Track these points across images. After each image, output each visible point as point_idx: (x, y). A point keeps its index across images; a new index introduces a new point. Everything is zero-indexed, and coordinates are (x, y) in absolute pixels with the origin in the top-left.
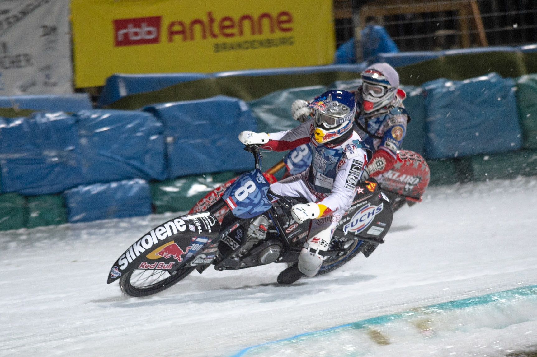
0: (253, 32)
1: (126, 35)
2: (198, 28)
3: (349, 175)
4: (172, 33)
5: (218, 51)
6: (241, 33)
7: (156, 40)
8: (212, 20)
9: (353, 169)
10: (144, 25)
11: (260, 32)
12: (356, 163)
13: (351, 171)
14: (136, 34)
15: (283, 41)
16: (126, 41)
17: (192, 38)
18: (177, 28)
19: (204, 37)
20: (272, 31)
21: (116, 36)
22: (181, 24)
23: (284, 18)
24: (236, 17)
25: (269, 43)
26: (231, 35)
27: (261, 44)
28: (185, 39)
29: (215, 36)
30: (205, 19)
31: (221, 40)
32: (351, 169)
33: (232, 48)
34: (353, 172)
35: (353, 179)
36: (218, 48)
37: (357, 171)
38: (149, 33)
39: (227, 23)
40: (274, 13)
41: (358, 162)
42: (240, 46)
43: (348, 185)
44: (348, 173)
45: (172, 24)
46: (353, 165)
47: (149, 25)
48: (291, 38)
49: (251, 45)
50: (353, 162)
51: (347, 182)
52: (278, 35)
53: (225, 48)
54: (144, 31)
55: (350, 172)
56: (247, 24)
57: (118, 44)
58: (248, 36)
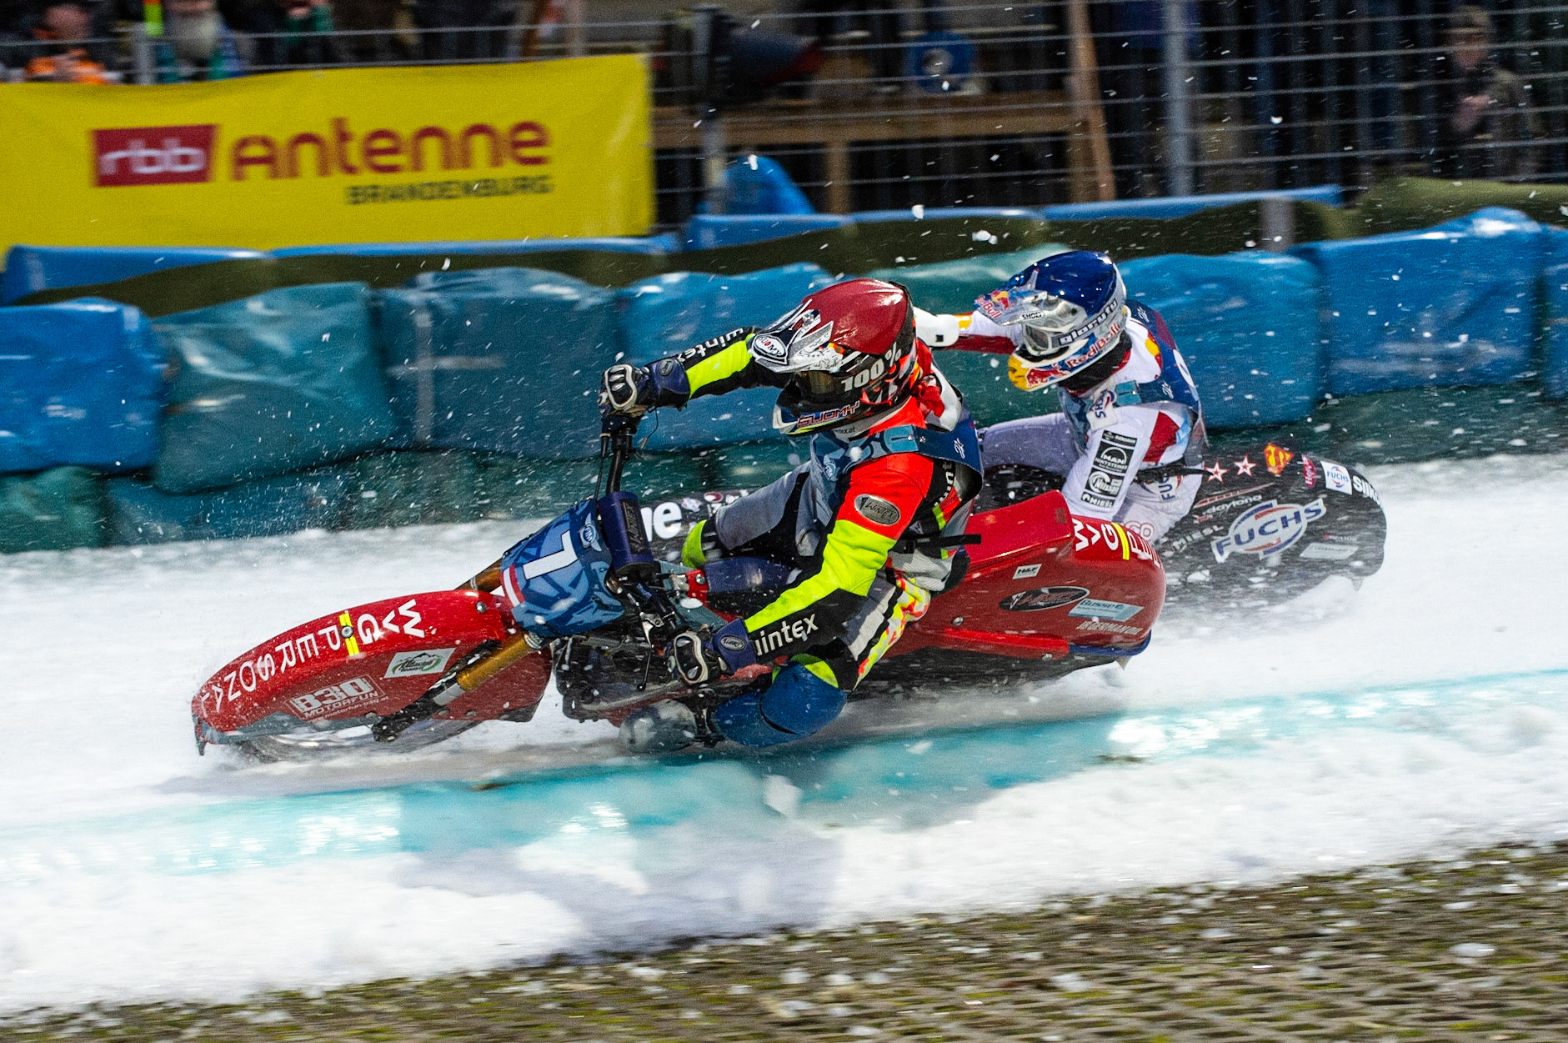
0: (448, 163)
1: (123, 164)
2: (307, 153)
3: (1094, 470)
4: (242, 162)
5: (356, 202)
6: (417, 164)
7: (200, 176)
8: (344, 137)
9: (1104, 456)
10: (168, 142)
11: (466, 162)
12: (1112, 440)
13: (1098, 460)
14: (150, 161)
15: (523, 185)
16: (123, 176)
17: (293, 173)
18: (256, 151)
19: (324, 170)
20: (496, 161)
21: (97, 165)
22: (265, 142)
23: (527, 136)
24: (406, 130)
25: (488, 188)
26: (392, 169)
27: (467, 189)
28: (275, 175)
29: (350, 170)
30: (325, 131)
31: (367, 178)
32: (1098, 456)
33: (394, 196)
34: (1103, 462)
35: (1104, 481)
36: (357, 196)
37: (1114, 460)
38: (185, 160)
39: (382, 143)
40: (503, 125)
41: (1117, 437)
42: (413, 192)
43: (1091, 496)
44: (1092, 465)
45: (244, 143)
46: (1103, 446)
47: (184, 144)
48: (543, 178)
49: (443, 191)
50: (1104, 437)
51: (1088, 487)
52: (510, 170)
53: (375, 195)
54: (169, 156)
55: (1096, 463)
56: (431, 146)
57: (104, 181)
58: (433, 171)
